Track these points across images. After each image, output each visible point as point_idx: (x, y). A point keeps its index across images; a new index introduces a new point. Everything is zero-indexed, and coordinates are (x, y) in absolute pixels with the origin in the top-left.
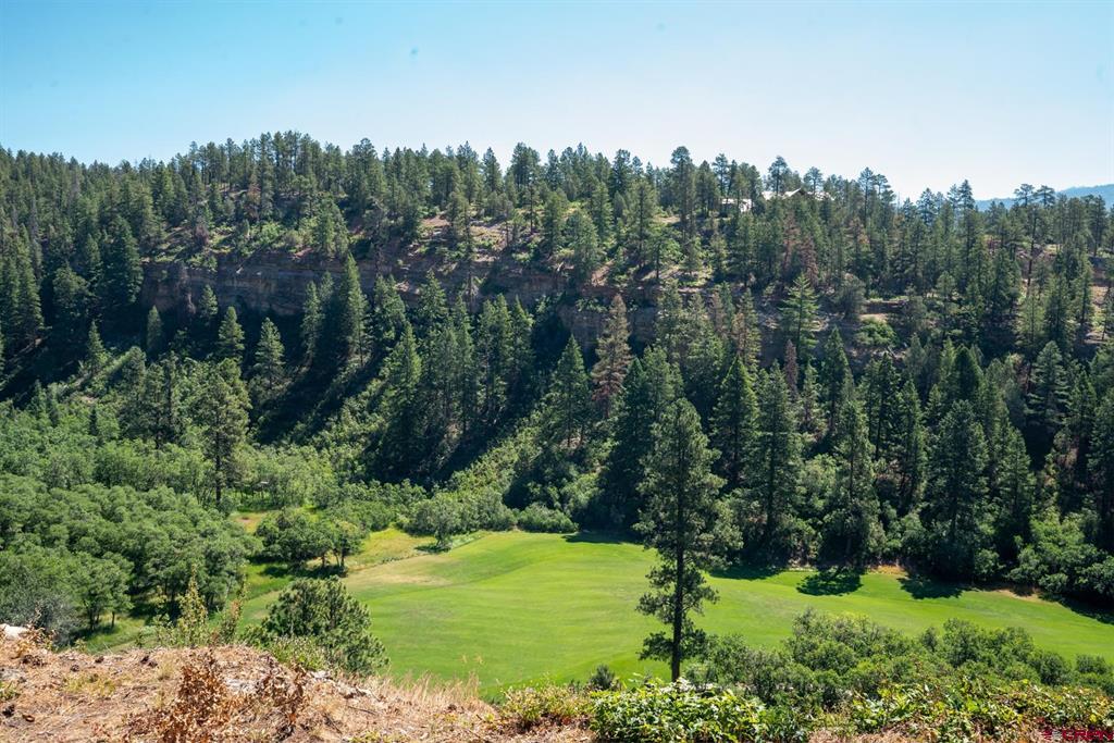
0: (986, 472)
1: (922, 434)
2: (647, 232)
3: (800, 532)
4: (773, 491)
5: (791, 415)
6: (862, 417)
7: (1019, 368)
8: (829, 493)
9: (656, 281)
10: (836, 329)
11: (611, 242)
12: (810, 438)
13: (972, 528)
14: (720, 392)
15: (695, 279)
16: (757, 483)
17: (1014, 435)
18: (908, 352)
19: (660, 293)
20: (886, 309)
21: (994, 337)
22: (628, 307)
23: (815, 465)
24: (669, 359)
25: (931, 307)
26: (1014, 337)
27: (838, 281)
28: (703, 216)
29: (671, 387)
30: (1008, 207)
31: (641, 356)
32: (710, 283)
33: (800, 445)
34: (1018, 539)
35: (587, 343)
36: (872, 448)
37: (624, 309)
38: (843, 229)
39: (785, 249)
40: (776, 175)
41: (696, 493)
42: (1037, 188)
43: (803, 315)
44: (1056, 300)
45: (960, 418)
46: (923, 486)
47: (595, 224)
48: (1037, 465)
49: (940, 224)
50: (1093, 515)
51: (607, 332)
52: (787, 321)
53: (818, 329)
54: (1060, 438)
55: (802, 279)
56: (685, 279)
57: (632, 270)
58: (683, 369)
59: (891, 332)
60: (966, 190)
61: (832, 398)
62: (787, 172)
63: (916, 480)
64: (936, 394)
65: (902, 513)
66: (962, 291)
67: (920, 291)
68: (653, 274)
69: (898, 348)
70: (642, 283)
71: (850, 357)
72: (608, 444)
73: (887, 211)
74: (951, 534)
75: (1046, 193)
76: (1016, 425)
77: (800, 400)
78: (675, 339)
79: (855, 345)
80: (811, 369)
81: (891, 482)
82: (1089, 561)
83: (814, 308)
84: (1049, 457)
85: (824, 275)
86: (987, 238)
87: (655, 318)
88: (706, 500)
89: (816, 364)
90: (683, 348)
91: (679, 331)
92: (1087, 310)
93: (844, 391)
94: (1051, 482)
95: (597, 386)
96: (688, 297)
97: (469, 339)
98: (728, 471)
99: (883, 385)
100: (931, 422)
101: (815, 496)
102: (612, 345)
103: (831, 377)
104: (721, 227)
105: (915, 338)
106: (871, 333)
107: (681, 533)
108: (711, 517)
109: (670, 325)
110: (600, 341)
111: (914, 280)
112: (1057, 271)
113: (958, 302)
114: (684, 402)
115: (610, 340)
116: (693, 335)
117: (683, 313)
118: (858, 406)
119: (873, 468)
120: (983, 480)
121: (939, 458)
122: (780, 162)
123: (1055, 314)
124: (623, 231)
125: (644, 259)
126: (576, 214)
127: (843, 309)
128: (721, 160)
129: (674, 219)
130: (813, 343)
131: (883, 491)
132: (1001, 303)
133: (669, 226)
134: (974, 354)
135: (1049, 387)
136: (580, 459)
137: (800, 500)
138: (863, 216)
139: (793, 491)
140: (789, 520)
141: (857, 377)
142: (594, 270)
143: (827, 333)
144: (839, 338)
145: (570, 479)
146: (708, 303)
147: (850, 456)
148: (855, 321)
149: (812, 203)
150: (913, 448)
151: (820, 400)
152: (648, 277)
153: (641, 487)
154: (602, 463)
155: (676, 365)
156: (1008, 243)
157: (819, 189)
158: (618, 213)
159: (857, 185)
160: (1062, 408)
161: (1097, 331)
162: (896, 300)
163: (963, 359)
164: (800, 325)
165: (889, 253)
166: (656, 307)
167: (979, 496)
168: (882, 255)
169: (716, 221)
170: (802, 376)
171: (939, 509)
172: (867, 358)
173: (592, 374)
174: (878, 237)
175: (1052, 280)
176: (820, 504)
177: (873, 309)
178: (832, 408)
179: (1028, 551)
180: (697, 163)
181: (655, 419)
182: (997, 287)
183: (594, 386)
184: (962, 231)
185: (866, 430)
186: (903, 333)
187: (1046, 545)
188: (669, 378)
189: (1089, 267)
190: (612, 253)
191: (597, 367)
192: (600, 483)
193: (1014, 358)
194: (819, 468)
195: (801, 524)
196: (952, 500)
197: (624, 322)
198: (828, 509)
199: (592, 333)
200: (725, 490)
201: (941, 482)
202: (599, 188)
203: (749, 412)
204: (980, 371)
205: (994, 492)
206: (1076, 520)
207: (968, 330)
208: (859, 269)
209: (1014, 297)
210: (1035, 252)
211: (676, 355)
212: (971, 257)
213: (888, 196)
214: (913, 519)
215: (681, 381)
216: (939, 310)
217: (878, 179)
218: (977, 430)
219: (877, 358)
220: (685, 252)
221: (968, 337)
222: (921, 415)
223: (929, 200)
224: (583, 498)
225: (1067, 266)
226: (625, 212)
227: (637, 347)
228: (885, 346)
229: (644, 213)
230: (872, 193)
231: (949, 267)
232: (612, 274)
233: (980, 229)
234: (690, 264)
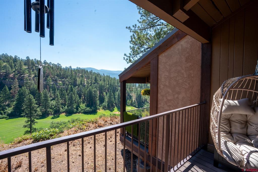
0: (75, 100)
1: (67, 96)
2: (22, 69)
3: (50, 111)
4: (46, 106)
5: (48, 95)
6: (59, 95)
7: (78, 88)
8: (55, 105)
9: (24, 76)
10: (55, 83)
11: (14, 70)
12: (51, 98)
13: (73, 107)
14: (36, 93)
15: (31, 76)
16: (43, 105)
17: (77, 96)
18: (64, 86)
19: (25, 78)
21: (75, 84)
22: (18, 80)
23: (52, 102)
24: (27, 88)
25: (67, 81)
26: (77, 84)
27: (55, 77)
28: (32, 67)
29: (27, 93)
30: (76, 69)
31: (21, 88)
32: (34, 77)
33: (50, 99)
34: (78, 107)
35: (9, 86)
36: (60, 99)
37: (17, 81)
38: (55, 70)
39: (46, 73)
40: (45, 62)
41: (33, 108)
42: (79, 67)
43: (49, 82)
44: (81, 80)
45: (71, 94)
46: (67, 103)
47: (10, 67)
48: (80, 99)
49: (68, 71)
50: (86, 104)
51: (14, 84)
52: (47, 82)
54: (82, 95)
55: (49, 77)
56: (29, 76)
57: (19, 75)
58: (29, 90)
59: (62, 84)
60: (71, 67)
61: (54, 93)
62: (46, 62)
63: (66, 102)
64: (68, 91)
65: (65, 106)
66: (71, 79)
67: (66, 79)
68: (23, 75)
69: (63, 86)
70: (21, 77)
71: (57, 87)
72: (14, 103)
73: (61, 69)
74: (71, 108)
75: (80, 68)
76: (78, 95)
77: (50, 93)
79: (57, 86)
80: (51, 89)
81: (63, 103)
82: (86, 109)
83: (51, 81)
84: (81, 98)
85: (52, 76)
86: (73, 73)
87: (24, 82)
88: (35, 109)
89: (52, 88)
90: (29, 87)
91: (28, 84)
92: (84, 81)
93: (56, 92)
94: (82, 100)
95: (12, 93)
96: (30, 79)
98: (39, 104)
99: (61, 91)
100: (68, 95)
101: (52, 106)
102: (15, 86)
103: (54, 90)
104: (36, 69)
106: (59, 84)
107: (31, 114)
108: (36, 111)
109: (27, 83)
110: (12, 86)
111: (65, 77)
112: (81, 77)
113: (70, 80)
114: (30, 95)
115: (14, 86)
116: (31, 85)
117: (29, 81)
118: (58, 93)
119: (61, 101)
120: (74, 101)
121: (69, 99)
122: (45, 61)
123: (81, 82)
124: (17, 68)
125: (21, 73)
126: (6, 65)
127: (56, 81)
128: (35, 59)
129: (27, 67)
130: (51, 85)
131: (62, 104)
132: (75, 80)
133: (26, 68)
134: (73, 86)
135: (81, 90)
136: (9, 106)
137: (50, 107)
138: (58, 69)
139: (49, 106)
140: (49, 110)
141: (58, 90)
142: (10, 74)
143: (53, 84)
144: (55, 85)
145: (6, 109)
146: (34, 80)
147: (57, 100)
148: (57, 82)
149: (50, 67)
150: (66, 98)
151: (53, 93)
152: (22, 76)
153: (23, 108)
154: (13, 106)
155: (28, 89)
156: (76, 73)
157: (51, 65)
158: (15, 65)
159: (57, 65)
160: (82, 92)
161: (85, 84)
162: (63, 80)
163: (71, 87)
164: (49, 83)
165: (62, 74)
166: (24, 80)
167: (74, 103)
168: (60, 74)
169: (35, 68)
170: (50, 90)
171: (69, 105)
173: (11, 91)
174: (60, 72)
175: (81, 78)
176: (53, 107)
177: (60, 81)
178: (54, 94)
179: (80, 108)
180: (31, 59)
181: (24, 98)
182: (75, 78)
183: (11, 93)
184: (71, 72)
185: (59, 96)
186: (64, 84)
187: (81, 108)
188: (27, 91)
189: (84, 76)
190: (14, 72)
191: (12, 90)
192: (13, 109)
193: (77, 87)
194: (53, 102)
195: (51, 110)
196: (71, 104)
197: (17, 83)
198: (54, 107)
199: (10, 85)
200: (38, 107)
201: (69, 102)
202: (11, 61)
203: (42, 95)
205: (76, 102)
206: (84, 104)
207: (72, 83)
208: (57, 76)
209: (77, 80)
210: (79, 75)
211: (28, 88)
212: (72, 75)
213: (61, 67)
214: (66, 107)
215: (29, 92)
216: (68, 81)
217: (60, 64)
218: (73, 95)
219: (60, 87)
220: (29, 72)
221: (72, 84)
222: (66, 94)
223: (66, 68)
224: (9, 112)
225: (82, 76)
226: (17, 65)
227: (20, 87)
228: (61, 86)
229: (21, 66)
230: (59, 66)
231: (69, 76)
232: (14, 75)
233: (73, 72)
234: (30, 74)
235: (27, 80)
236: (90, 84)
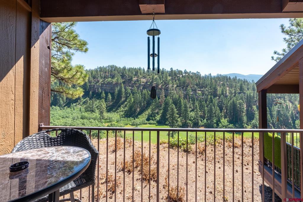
0: (214, 113)
1: (206, 108)
2: (167, 80)
3: (190, 123)
4: (186, 117)
5: (188, 106)
6: (198, 106)
7: (219, 99)
8: (194, 117)
9: (168, 87)
10: (194, 93)
11: (162, 81)
12: (191, 109)
13: (213, 121)
14: (178, 103)
15: (174, 86)
16: (184, 116)
17: (218, 108)
18: (204, 97)
19: (169, 89)
20: (200, 91)
21: (215, 94)
23: (191, 113)
24: (170, 98)
25: (207, 90)
26: (217, 94)
27: (194, 87)
28: (175, 77)
30: (216, 77)
31: (166, 98)
32: (176, 87)
33: (189, 110)
34: (219, 122)
36: (199, 110)
37: (164, 91)
38: (194, 80)
39: (186, 82)
40: (185, 72)
41: (175, 118)
42: (219, 74)
43: (189, 92)
44: (222, 89)
45: (211, 106)
46: (206, 116)
47: (159, 78)
48: (221, 112)
49: (207, 79)
50: (228, 119)
52: (187, 92)
53: (192, 93)
54: (224, 108)
55: (189, 86)
56: (172, 87)
57: (165, 85)
58: (172, 99)
59: (201, 94)
60: (210, 74)
61: (194, 104)
62: (186, 71)
63: (205, 115)
64: (208, 102)
65: (204, 120)
66: (210, 88)
67: (205, 88)
68: (168, 86)
69: (202, 96)
70: (166, 87)
71: (196, 98)
72: (161, 111)
73: (200, 77)
74: (210, 122)
75: (220, 75)
76: (218, 107)
77: (189, 104)
78: (171, 95)
79: (196, 96)
80: (191, 99)
81: (202, 115)
82: (228, 125)
83: (191, 91)
84: (223, 111)
85: (192, 86)
86: (214, 81)
87: (168, 92)
88: (176, 119)
90: (172, 97)
92: (226, 91)
93: (195, 102)
94: (223, 114)
95: (160, 102)
96: (173, 89)
97: (141, 96)
98: (180, 114)
99: (201, 102)
100: (207, 106)
101: (192, 118)
102: (162, 96)
103: (193, 100)
104: (177, 79)
105: (205, 95)
106: (199, 94)
107: (173, 123)
108: (177, 121)
109: (170, 93)
110: (160, 96)
112: (222, 85)
113: (210, 90)
114: (173, 104)
116: (174, 95)
117: (172, 91)
118: (197, 104)
119: (200, 113)
120: (214, 114)
121: (208, 111)
122: (185, 70)
123: (222, 91)
124: (164, 80)
125: (167, 84)
126: (157, 77)
127: (195, 91)
128: (177, 70)
129: (171, 78)
130: (191, 96)
131: (201, 117)
132: (216, 90)
134: (212, 97)
135: (222, 101)
136: (158, 113)
137: (190, 118)
138: (197, 78)
139: (188, 117)
140: (188, 121)
141: (197, 100)
142: (159, 85)
143: (193, 94)
145: (156, 116)
146: (176, 90)
147: (196, 112)
149: (190, 76)
150: (205, 110)
151: (192, 104)
153: (167, 117)
154: (161, 114)
156: (216, 82)
157: (191, 74)
158: (163, 77)
159: (196, 74)
160: (224, 104)
161: (228, 94)
162: (202, 89)
163: (211, 97)
164: (189, 93)
165: (201, 83)
167: (214, 117)
168: (200, 83)
169: (177, 78)
170: (189, 100)
171: (208, 119)
172: (198, 98)
174: (199, 81)
175: (222, 87)
176: (192, 119)
177: (199, 91)
178: (194, 105)
179: (220, 124)
180: (174, 70)
181: (169, 107)
182: (215, 87)
183: (159, 102)
184: (210, 80)
185: (198, 108)
186: (203, 94)
187: (223, 123)
188: (170, 101)
189: (226, 85)
190: (162, 83)
191: (160, 99)
192: (160, 117)
193: (218, 97)
194: (192, 114)
195: (190, 122)
196: (210, 118)
197: (164, 93)
198: (194, 119)
199: (159, 95)
200: (179, 117)
201: (209, 115)
203: (182, 106)
204: (213, 99)
205: (216, 116)
206: (226, 119)
207: (211, 93)
208: (197, 85)
209: (217, 89)
210: (220, 83)
211: (171, 98)
212: (211, 84)
213: (200, 75)
214: (205, 120)
215: (172, 101)
216: (208, 91)
217: (199, 73)
218: (213, 107)
219: (200, 98)
220: (172, 83)
221: (211, 95)
222: (206, 105)
223: (206, 76)
224: (158, 119)
225: (223, 85)
226: (164, 77)
227: (166, 96)
228: (201, 96)
229: (166, 77)
230: (198, 74)
231: (209, 85)
232: (162, 86)
233: (212, 80)
234: (173, 84)
235: (171, 90)
236: (233, 95)
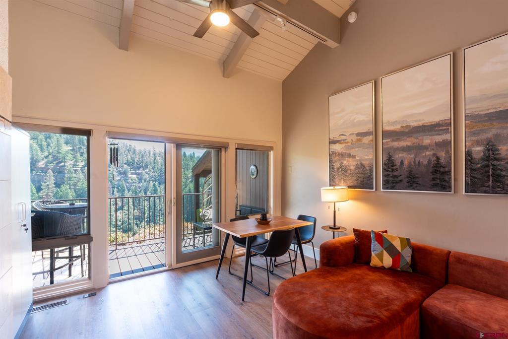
1: (145, 203)
2: (60, 151)
6: (131, 200)
8: (122, 220)
9: (64, 166)
10: (122, 179)
11: (46, 154)
15: (79, 165)
18: (141, 184)
19: (66, 169)
20: (136, 174)
21: (161, 180)
22: (54, 173)
24: (70, 188)
25: (146, 173)
27: (123, 167)
29: (71, 196)
31: (59, 188)
32: (84, 167)
33: (113, 209)
35: (37, 185)
37: (52, 174)
38: (124, 154)
43: (113, 175)
45: (154, 198)
46: (146, 215)
47: (39, 148)
49: (148, 154)
51: (45, 181)
53: (118, 179)
55: (112, 166)
56: (74, 166)
57: (55, 162)
58: (75, 191)
59: (137, 179)
64: (149, 194)
66: (153, 169)
67: (144, 170)
68: (63, 164)
69: (139, 183)
70: (59, 167)
71: (126, 186)
73: (135, 150)
78: (72, 183)
79: (128, 183)
80: (116, 190)
81: (138, 215)
83: (116, 174)
86: (159, 158)
87: (64, 177)
89: (117, 188)
90: (75, 185)
91: (73, 180)
93: (125, 194)
96: (76, 170)
99: (135, 192)
102: (48, 185)
103: (122, 191)
105: (143, 181)
109: (70, 179)
110: (43, 184)
111: (142, 167)
113: (153, 172)
115: (47, 184)
116: (79, 181)
117: (74, 175)
119: (134, 213)
124: (51, 151)
125: (60, 159)
127: (124, 174)
129: (70, 148)
130: (116, 182)
131: (135, 218)
132: (162, 172)
133: (68, 150)
134: (157, 184)
138: (129, 151)
139: (112, 221)
141: (129, 191)
142: (39, 162)
143: (120, 180)
144: (123, 181)
146: (83, 172)
148: (128, 177)
152: (61, 165)
155: (73, 190)
158: (48, 145)
162: (138, 172)
163: (154, 185)
165: (136, 161)
166: (65, 173)
168: (134, 161)
169: (85, 150)
170: (113, 191)
172: (131, 186)
173: (40, 194)
174: (133, 156)
177: (132, 174)
182: (161, 169)
184: (153, 156)
185: (132, 203)
186: (140, 180)
188: (70, 194)
190: (46, 157)
191: (41, 192)
194: (119, 214)
197: (53, 178)
198: (122, 224)
199: (39, 181)
201: (150, 214)
202: (40, 137)
204: (158, 188)
207: (155, 178)
208: (128, 164)
211: (72, 187)
212: (155, 162)
214: (144, 223)
215: (74, 194)
216: (148, 174)
219: (134, 186)
220: (74, 158)
221: (155, 180)
226: (51, 145)
227: (58, 185)
228: (136, 183)
229: (59, 146)
231: (150, 164)
232: (46, 164)
233: (157, 156)
234: (76, 161)
235: (70, 172)
